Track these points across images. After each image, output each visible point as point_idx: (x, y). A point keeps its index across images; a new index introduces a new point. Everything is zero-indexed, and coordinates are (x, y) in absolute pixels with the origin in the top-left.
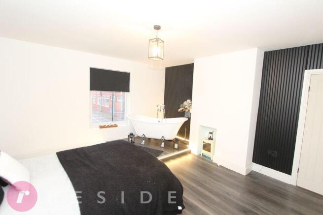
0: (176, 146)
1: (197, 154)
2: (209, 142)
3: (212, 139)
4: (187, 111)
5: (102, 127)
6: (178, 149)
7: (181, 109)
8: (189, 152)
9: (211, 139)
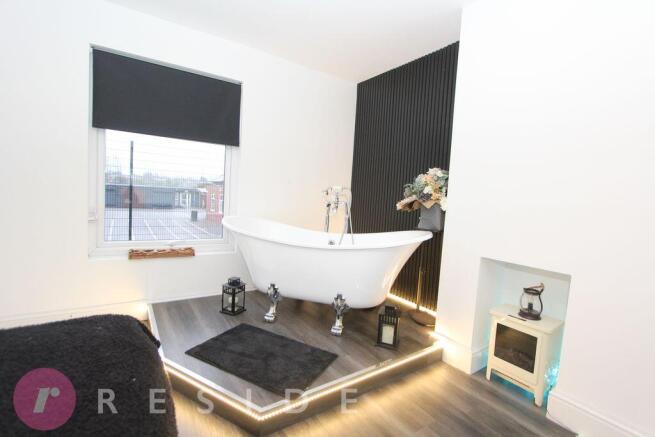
0: (388, 334)
1: (467, 367)
2: (527, 327)
3: (537, 317)
4: (428, 205)
5: (135, 255)
6: (396, 348)
7: (407, 200)
8: (437, 360)
9: (529, 314)
